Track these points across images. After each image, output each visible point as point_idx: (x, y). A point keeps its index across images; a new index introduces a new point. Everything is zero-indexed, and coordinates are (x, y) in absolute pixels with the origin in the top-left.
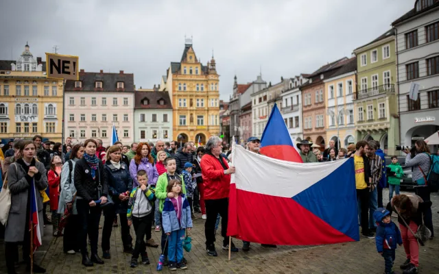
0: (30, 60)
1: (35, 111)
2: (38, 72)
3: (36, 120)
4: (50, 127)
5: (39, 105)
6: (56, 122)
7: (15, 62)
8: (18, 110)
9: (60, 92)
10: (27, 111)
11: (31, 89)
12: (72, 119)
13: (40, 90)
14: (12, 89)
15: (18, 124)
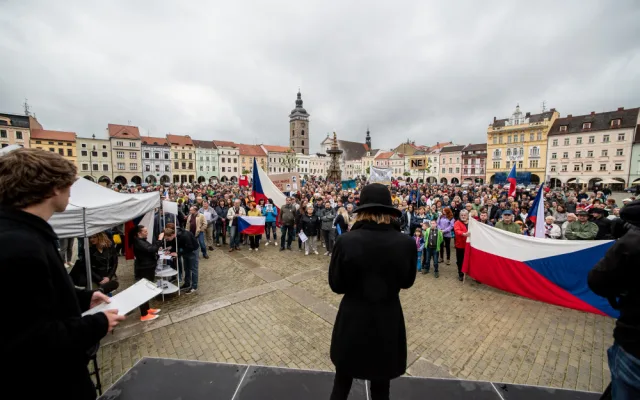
0: (520, 116)
1: (522, 153)
2: (526, 123)
3: (522, 159)
4: (534, 164)
5: (525, 149)
6: (539, 160)
7: (507, 120)
8: (509, 152)
9: (544, 137)
10: (515, 153)
11: (519, 137)
12: (554, 156)
13: (527, 137)
14: (505, 139)
15: (508, 162)
